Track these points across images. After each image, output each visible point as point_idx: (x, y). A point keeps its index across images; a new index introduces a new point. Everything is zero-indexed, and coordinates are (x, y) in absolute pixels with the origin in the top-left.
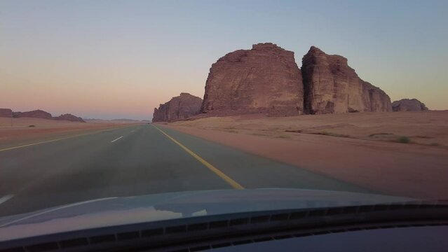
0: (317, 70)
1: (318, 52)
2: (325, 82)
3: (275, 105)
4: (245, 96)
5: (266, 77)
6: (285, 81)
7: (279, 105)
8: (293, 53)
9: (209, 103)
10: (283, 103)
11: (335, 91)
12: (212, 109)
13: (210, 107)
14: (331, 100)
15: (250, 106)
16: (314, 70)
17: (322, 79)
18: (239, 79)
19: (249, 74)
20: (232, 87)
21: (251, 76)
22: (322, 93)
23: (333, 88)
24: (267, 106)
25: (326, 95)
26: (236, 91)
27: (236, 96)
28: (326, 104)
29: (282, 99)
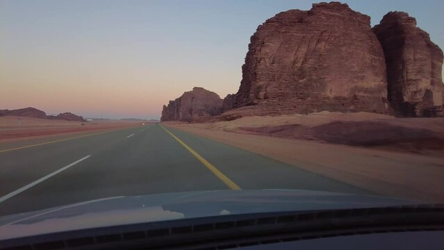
0: (411, 42)
1: (405, 17)
2: (422, 60)
3: (357, 94)
4: (314, 77)
5: (344, 49)
6: (368, 57)
7: (361, 94)
8: (369, 18)
9: (260, 88)
10: (366, 91)
11: (433, 75)
12: (266, 97)
13: (262, 94)
14: (430, 87)
15: (323, 94)
16: (406, 42)
17: (418, 56)
18: (304, 50)
19: (319, 41)
20: (294, 62)
21: (322, 46)
22: (418, 77)
23: (430, 70)
24: (346, 95)
25: (424, 80)
26: (301, 69)
27: (301, 77)
28: (423, 93)
29: (364, 84)
